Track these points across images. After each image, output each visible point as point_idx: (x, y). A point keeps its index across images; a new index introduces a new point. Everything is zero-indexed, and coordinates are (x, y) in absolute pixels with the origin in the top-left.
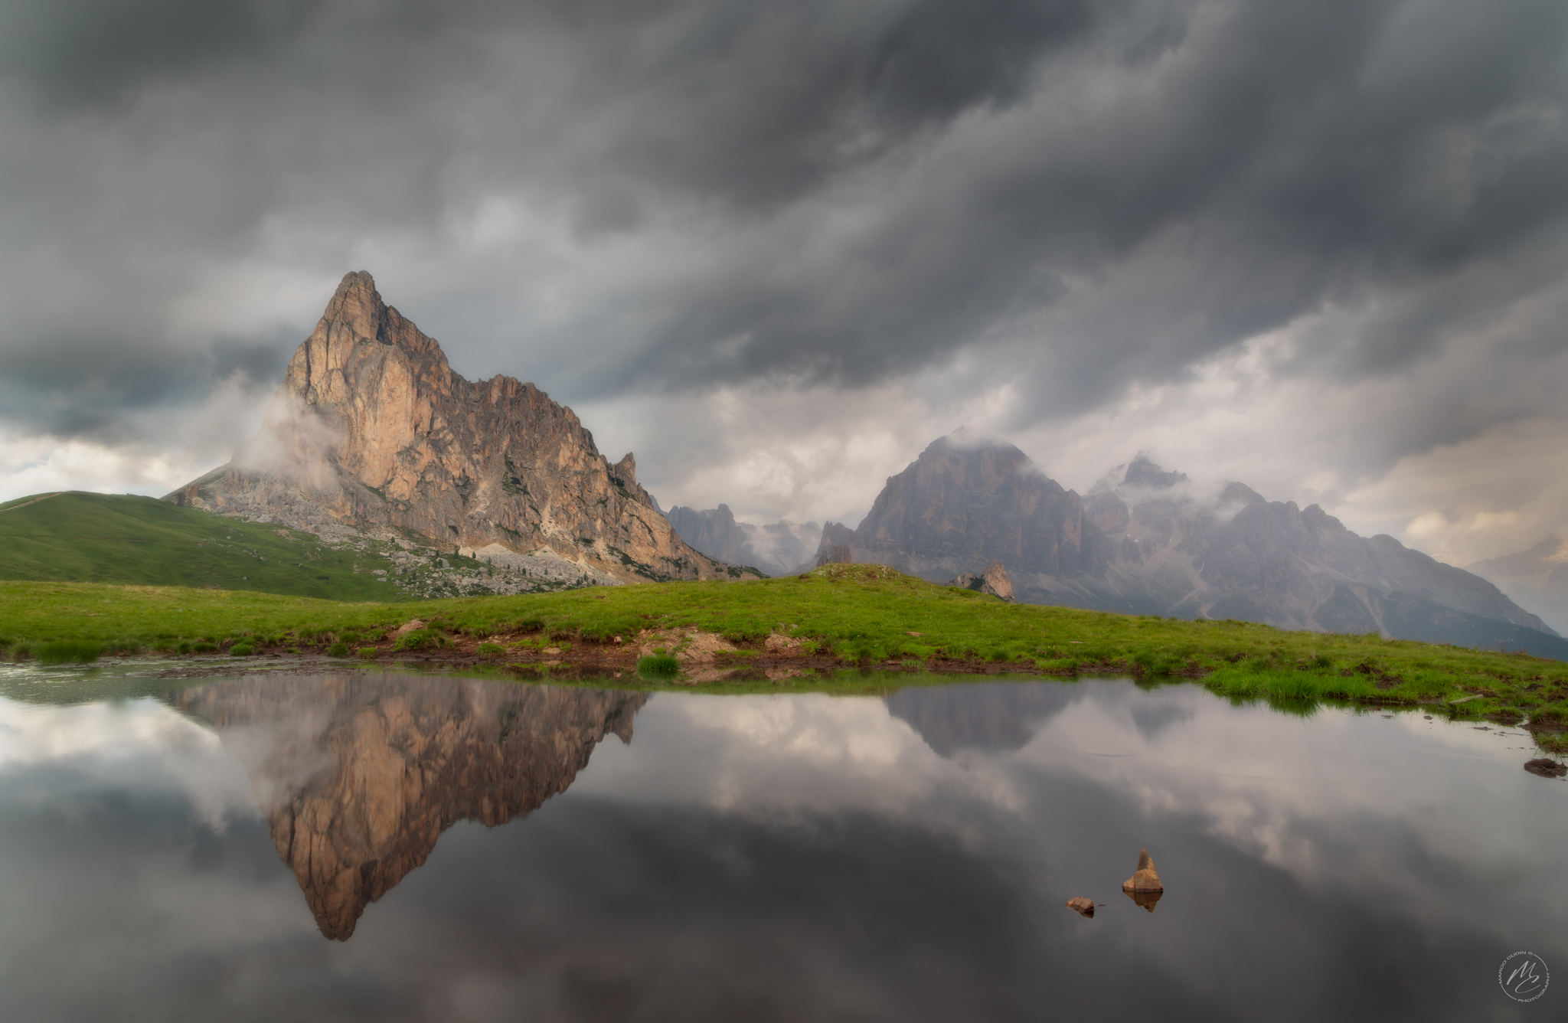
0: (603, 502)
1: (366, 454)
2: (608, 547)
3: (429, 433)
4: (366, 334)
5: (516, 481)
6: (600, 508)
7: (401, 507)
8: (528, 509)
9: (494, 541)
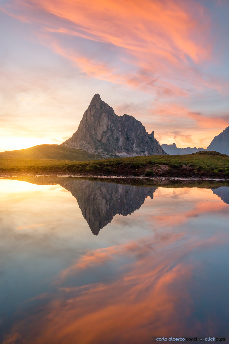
1: (98, 133)
2: (148, 153)
3: (110, 128)
4: (98, 107)
5: (128, 138)
6: (146, 144)
7: (104, 144)
8: (131, 144)
9: (123, 152)
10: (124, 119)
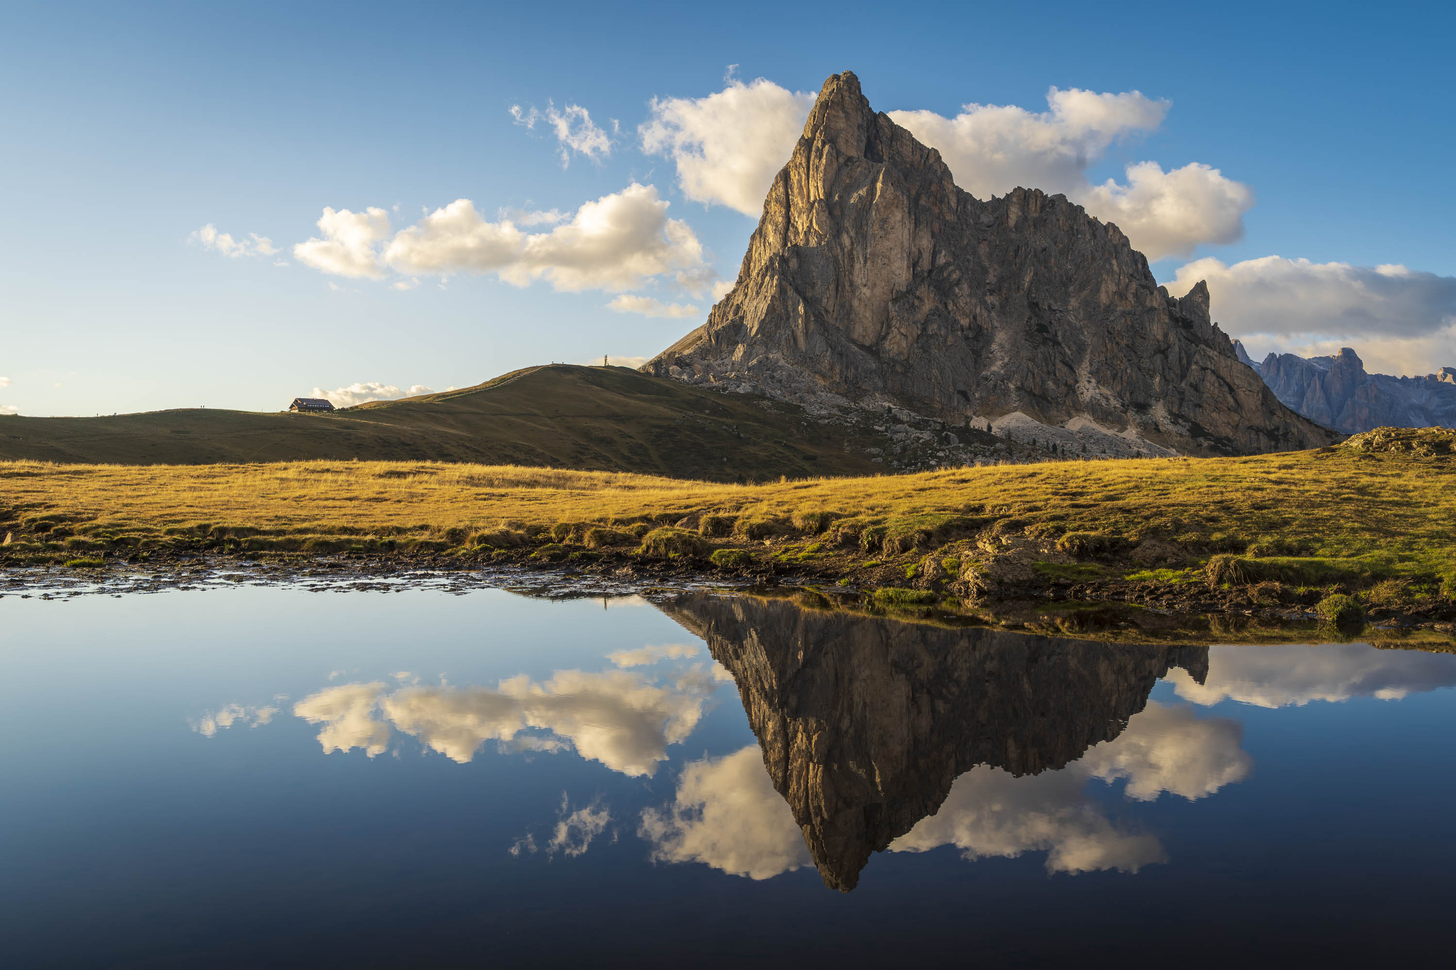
0: (1163, 351)
1: (856, 303)
2: (1171, 413)
3: (930, 272)
4: (853, 153)
5: (1042, 328)
6: (1158, 358)
7: (899, 368)
8: (1059, 365)
9: (1015, 410)
10: (1014, 214)
